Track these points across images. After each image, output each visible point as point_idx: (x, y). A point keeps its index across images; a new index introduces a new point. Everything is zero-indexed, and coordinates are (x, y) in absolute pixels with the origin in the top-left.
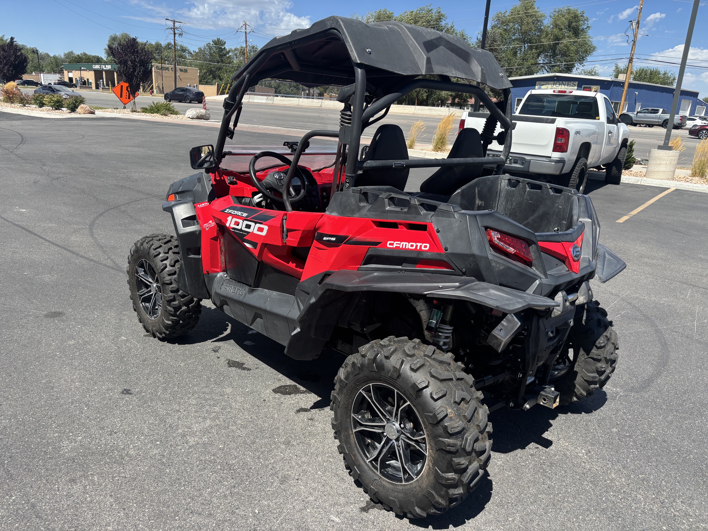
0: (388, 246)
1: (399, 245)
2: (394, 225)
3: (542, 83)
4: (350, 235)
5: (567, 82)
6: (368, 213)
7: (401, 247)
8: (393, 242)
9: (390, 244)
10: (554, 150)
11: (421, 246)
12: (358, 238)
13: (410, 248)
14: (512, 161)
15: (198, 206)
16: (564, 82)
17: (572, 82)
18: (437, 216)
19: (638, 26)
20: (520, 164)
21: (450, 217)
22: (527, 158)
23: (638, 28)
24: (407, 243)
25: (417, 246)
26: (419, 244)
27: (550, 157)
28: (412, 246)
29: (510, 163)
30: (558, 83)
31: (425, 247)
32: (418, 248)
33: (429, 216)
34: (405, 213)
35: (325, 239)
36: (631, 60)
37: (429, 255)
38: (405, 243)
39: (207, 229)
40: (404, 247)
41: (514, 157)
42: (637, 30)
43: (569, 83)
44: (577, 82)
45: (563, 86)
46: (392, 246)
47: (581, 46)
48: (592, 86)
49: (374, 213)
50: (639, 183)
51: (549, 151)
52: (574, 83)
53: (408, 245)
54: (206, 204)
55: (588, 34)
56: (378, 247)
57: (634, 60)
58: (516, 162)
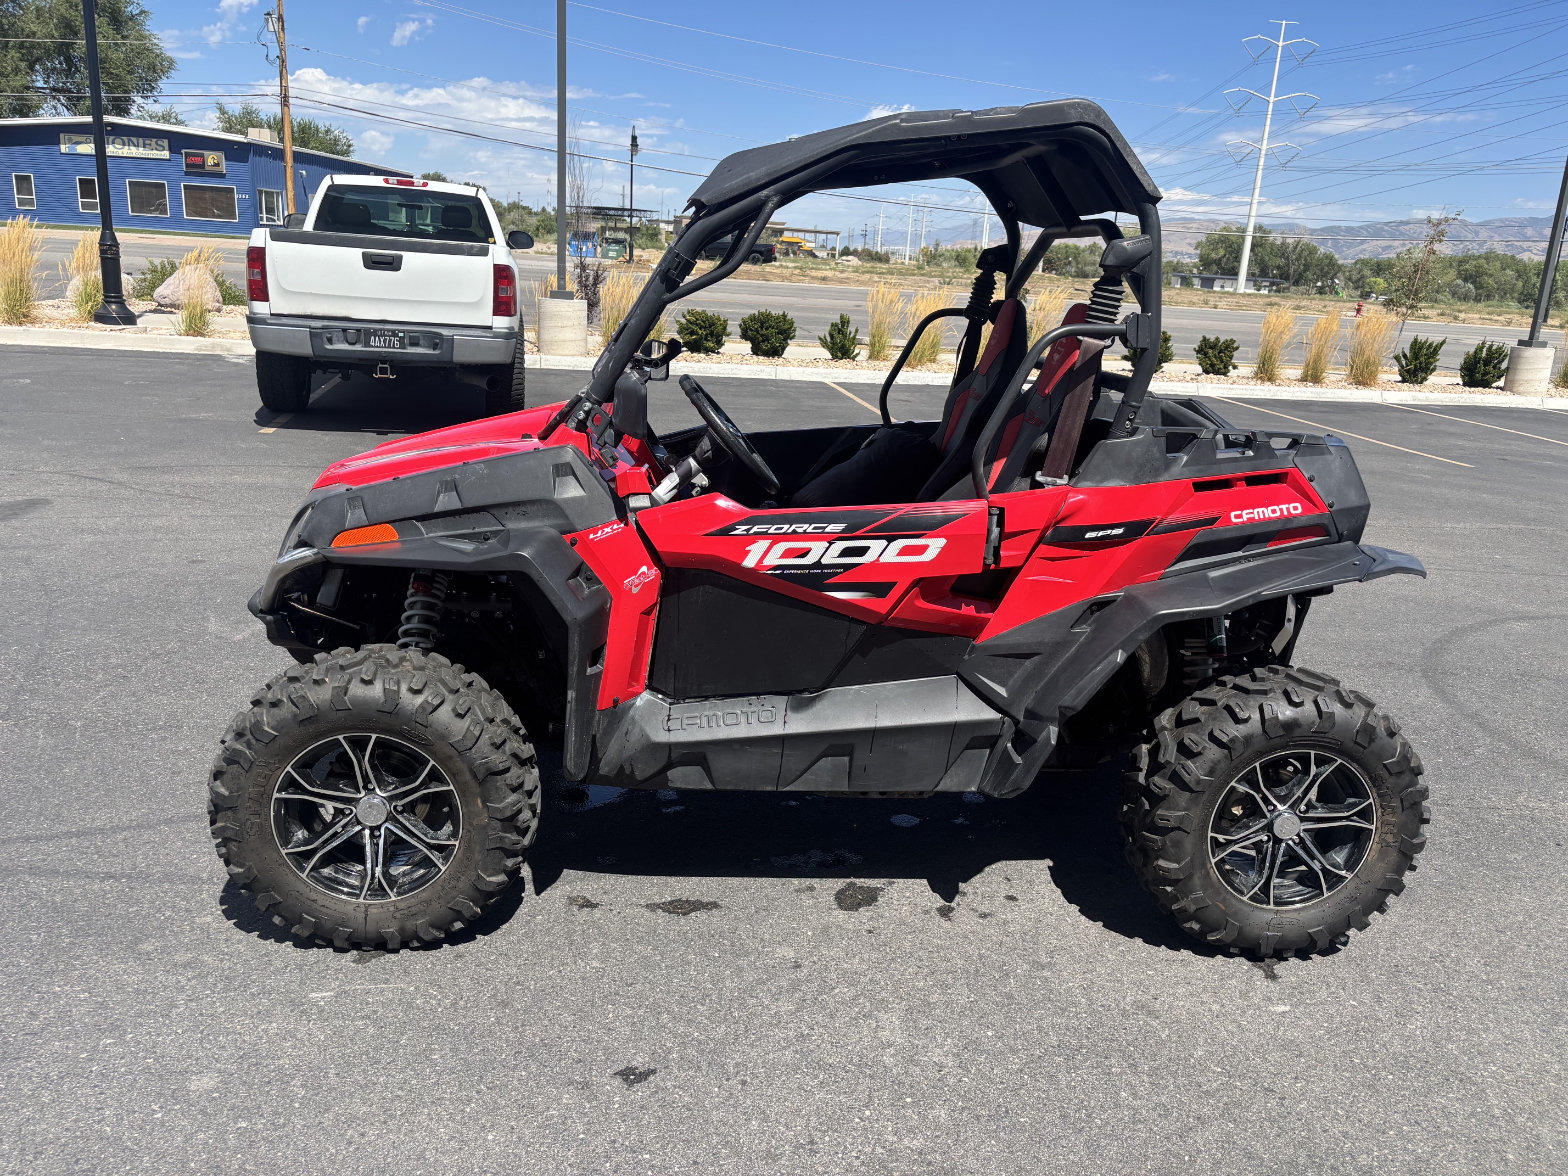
0: (1234, 520)
1: (1251, 516)
2: (1225, 484)
3: (76, 138)
4: (1159, 517)
5: (141, 140)
6: (1184, 469)
7: (1257, 517)
8: (1239, 512)
9: (1236, 517)
10: (496, 313)
11: (1288, 509)
12: (1172, 519)
13: (1272, 515)
14: (406, 341)
15: (591, 536)
16: (134, 139)
17: (154, 140)
18: (1304, 455)
19: (283, 26)
20: (424, 347)
21: (1323, 454)
22: (445, 332)
23: (283, 29)
24: (1264, 509)
25: (1281, 510)
26: (1284, 507)
27: (491, 328)
28: (1274, 511)
29: (403, 346)
30: (118, 140)
31: (1295, 508)
32: (1286, 513)
33: (1290, 458)
34: (1251, 458)
35: (1088, 535)
36: (285, 101)
37: (1304, 521)
38: (1260, 510)
39: (635, 590)
40: (1262, 517)
41: (409, 331)
42: (282, 33)
43: (147, 142)
44: (166, 141)
45: (133, 148)
46: (1240, 520)
47: (139, 53)
48: (206, 153)
49: (1195, 468)
50: (538, 367)
51: (485, 316)
52: (160, 142)
53: (1267, 512)
54: (615, 527)
55: (147, 28)
56: (1216, 527)
57: (291, 101)
58: (414, 344)
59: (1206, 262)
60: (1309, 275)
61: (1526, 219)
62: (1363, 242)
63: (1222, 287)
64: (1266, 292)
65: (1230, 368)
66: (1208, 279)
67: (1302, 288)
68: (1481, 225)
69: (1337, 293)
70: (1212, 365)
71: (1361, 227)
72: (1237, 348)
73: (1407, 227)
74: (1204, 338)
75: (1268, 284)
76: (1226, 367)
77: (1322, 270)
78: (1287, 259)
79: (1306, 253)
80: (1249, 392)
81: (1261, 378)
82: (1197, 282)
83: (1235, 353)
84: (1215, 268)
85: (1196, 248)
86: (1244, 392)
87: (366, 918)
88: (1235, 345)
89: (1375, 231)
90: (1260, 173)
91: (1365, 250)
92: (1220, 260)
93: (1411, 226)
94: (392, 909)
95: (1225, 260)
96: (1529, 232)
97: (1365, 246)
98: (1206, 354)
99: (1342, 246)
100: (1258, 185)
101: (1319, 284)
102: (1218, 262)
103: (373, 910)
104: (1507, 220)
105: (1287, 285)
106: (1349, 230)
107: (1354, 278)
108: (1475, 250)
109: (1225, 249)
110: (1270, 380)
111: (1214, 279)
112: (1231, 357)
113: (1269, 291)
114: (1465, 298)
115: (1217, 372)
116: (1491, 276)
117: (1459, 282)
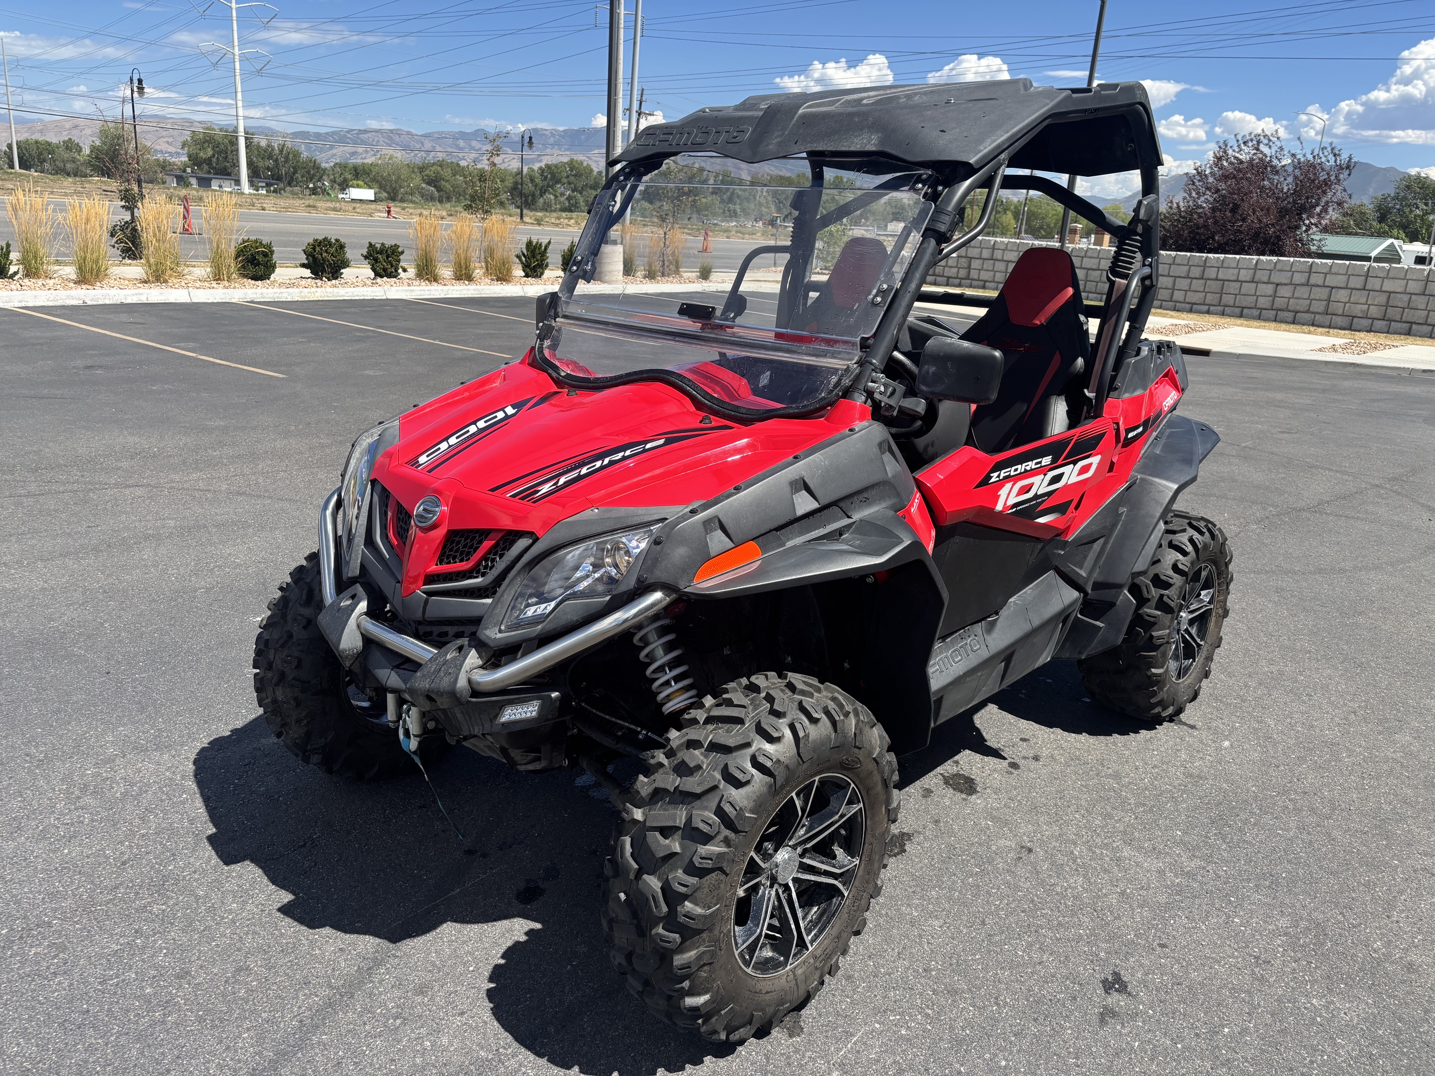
15: (912, 510)
59: (195, 161)
60: (298, 175)
61: (457, 133)
62: (332, 147)
63: (220, 186)
64: (264, 192)
65: (400, 271)
66: (204, 179)
67: (297, 189)
68: (425, 136)
69: (328, 194)
70: (385, 270)
71: (327, 134)
72: (402, 253)
73: (366, 136)
74: (370, 244)
75: (264, 184)
76: (396, 271)
77: (308, 172)
78: (276, 161)
79: (291, 156)
80: (427, 293)
81: (427, 279)
82: (193, 181)
83: (401, 257)
84: (206, 167)
85: (183, 148)
86: (423, 293)
87: (797, 984)
88: (400, 250)
89: (341, 137)
90: (238, 78)
91: (335, 155)
92: (210, 159)
93: (369, 135)
94: (812, 961)
95: (214, 160)
96: (461, 143)
97: (334, 151)
98: (376, 260)
99: (315, 150)
100: (239, 89)
101: (311, 185)
102: (208, 161)
103: (799, 972)
104: (443, 132)
105: (281, 185)
106: (318, 136)
107: (338, 180)
108: (430, 158)
109: (213, 149)
110: (436, 280)
111: (211, 179)
112: (399, 261)
113: (267, 191)
114: (432, 199)
115: (390, 276)
116: (447, 181)
117: (424, 185)
